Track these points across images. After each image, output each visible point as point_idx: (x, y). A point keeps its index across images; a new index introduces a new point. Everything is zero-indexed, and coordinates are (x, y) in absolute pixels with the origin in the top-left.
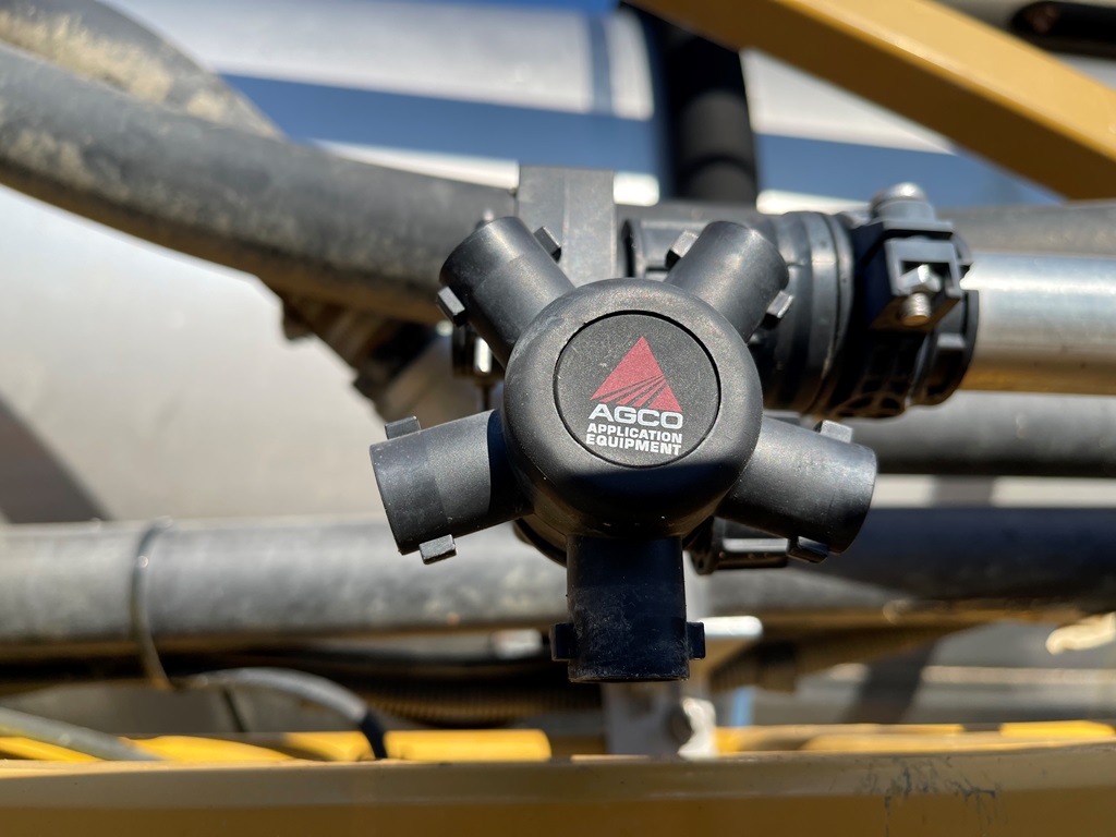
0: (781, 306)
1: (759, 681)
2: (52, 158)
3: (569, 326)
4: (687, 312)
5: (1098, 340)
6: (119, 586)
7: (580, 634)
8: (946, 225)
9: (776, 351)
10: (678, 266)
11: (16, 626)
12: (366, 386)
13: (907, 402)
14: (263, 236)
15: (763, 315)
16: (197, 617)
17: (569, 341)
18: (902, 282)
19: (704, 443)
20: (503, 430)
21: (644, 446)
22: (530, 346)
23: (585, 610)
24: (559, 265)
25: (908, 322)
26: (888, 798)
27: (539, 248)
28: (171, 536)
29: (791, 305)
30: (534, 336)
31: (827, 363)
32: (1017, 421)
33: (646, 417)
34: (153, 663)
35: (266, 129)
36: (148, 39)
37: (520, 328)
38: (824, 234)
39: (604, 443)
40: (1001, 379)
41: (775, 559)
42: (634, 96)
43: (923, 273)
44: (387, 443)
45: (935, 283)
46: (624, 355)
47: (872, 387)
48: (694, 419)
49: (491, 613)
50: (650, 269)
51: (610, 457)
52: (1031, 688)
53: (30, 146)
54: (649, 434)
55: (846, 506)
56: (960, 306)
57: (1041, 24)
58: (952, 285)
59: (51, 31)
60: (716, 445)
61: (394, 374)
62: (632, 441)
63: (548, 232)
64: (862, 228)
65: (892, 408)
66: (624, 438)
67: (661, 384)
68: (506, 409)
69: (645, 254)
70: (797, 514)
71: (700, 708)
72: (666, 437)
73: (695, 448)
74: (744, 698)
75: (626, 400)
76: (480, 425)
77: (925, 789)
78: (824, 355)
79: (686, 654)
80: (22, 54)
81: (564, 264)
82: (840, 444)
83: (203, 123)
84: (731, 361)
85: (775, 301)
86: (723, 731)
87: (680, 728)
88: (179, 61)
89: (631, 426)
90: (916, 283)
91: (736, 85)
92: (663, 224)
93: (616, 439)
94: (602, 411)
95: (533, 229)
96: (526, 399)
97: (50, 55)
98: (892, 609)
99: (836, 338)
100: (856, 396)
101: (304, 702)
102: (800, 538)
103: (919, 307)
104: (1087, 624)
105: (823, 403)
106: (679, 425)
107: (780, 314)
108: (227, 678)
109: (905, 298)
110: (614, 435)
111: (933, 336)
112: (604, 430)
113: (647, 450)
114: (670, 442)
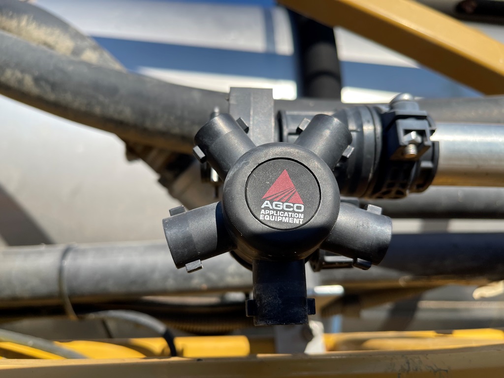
0: (348, 152)
1: (342, 312)
2: (20, 82)
3: (252, 165)
4: (306, 158)
5: (493, 163)
6: (54, 274)
7: (258, 305)
8: (423, 113)
9: (347, 170)
10: (302, 134)
11: (7, 293)
12: (164, 182)
13: (407, 192)
14: (116, 116)
15: (340, 157)
16: (88, 288)
17: (252, 172)
18: (404, 139)
19: (313, 218)
20: (223, 212)
21: (287, 220)
22: (234, 174)
23: (261, 294)
24: (248, 134)
25: (407, 157)
26: (399, 374)
27: (239, 128)
28: (77, 251)
29: (353, 152)
30: (236, 170)
31: (371, 175)
32: (459, 194)
33: (288, 207)
34: (69, 308)
35: (117, 66)
36: (63, 25)
37: (230, 165)
38: (368, 117)
39: (268, 219)
40: (450, 181)
41: (347, 265)
42: (285, 45)
43: (413, 135)
44: (170, 218)
45: (419, 139)
46: (277, 178)
47: (391, 185)
48: (309, 207)
49: (221, 284)
50: (290, 134)
51: (271, 225)
52: (467, 310)
53: (10, 76)
54: (289, 215)
55: (379, 244)
56: (430, 150)
57: (469, 9)
58: (427, 140)
59: (19, 23)
60: (319, 219)
61: (176, 176)
62: (281, 217)
63: (242, 119)
64: (386, 114)
65: (400, 194)
66: (277, 216)
67: (293, 192)
68: (224, 203)
69: (287, 127)
70: (356, 248)
71: (317, 325)
72: (296, 215)
73: (309, 220)
74: (337, 320)
75: (278, 199)
76: (212, 209)
77: (416, 370)
78: (369, 172)
79: (307, 313)
80: (6, 34)
81: (251, 134)
82: (376, 215)
83: (88, 65)
84: (325, 180)
85: (346, 150)
86: (327, 335)
87: (308, 335)
88: (77, 35)
89: (280, 211)
90: (410, 139)
91: (331, 40)
92: (295, 113)
93: (274, 217)
94: (267, 204)
95: (236, 118)
96: (232, 199)
97: (19, 34)
98: (403, 280)
99: (374, 164)
100: (384, 190)
101: (137, 325)
102: (358, 259)
103: (412, 150)
104: (491, 286)
105: (369, 192)
106: (302, 210)
107: (348, 156)
108: (102, 315)
109: (405, 146)
110: (273, 215)
111: (419, 162)
112: (268, 213)
113: (288, 221)
114: (298, 218)
